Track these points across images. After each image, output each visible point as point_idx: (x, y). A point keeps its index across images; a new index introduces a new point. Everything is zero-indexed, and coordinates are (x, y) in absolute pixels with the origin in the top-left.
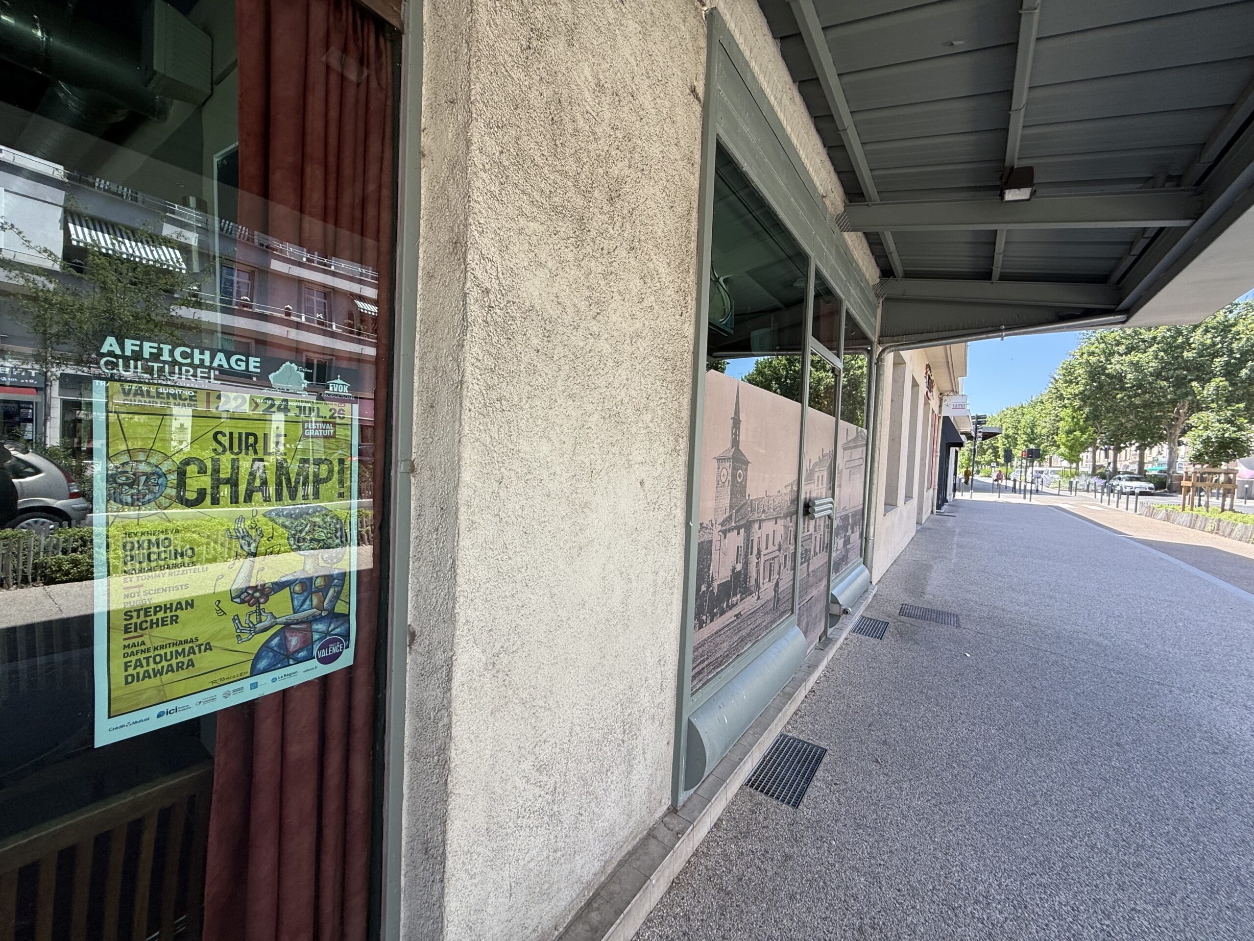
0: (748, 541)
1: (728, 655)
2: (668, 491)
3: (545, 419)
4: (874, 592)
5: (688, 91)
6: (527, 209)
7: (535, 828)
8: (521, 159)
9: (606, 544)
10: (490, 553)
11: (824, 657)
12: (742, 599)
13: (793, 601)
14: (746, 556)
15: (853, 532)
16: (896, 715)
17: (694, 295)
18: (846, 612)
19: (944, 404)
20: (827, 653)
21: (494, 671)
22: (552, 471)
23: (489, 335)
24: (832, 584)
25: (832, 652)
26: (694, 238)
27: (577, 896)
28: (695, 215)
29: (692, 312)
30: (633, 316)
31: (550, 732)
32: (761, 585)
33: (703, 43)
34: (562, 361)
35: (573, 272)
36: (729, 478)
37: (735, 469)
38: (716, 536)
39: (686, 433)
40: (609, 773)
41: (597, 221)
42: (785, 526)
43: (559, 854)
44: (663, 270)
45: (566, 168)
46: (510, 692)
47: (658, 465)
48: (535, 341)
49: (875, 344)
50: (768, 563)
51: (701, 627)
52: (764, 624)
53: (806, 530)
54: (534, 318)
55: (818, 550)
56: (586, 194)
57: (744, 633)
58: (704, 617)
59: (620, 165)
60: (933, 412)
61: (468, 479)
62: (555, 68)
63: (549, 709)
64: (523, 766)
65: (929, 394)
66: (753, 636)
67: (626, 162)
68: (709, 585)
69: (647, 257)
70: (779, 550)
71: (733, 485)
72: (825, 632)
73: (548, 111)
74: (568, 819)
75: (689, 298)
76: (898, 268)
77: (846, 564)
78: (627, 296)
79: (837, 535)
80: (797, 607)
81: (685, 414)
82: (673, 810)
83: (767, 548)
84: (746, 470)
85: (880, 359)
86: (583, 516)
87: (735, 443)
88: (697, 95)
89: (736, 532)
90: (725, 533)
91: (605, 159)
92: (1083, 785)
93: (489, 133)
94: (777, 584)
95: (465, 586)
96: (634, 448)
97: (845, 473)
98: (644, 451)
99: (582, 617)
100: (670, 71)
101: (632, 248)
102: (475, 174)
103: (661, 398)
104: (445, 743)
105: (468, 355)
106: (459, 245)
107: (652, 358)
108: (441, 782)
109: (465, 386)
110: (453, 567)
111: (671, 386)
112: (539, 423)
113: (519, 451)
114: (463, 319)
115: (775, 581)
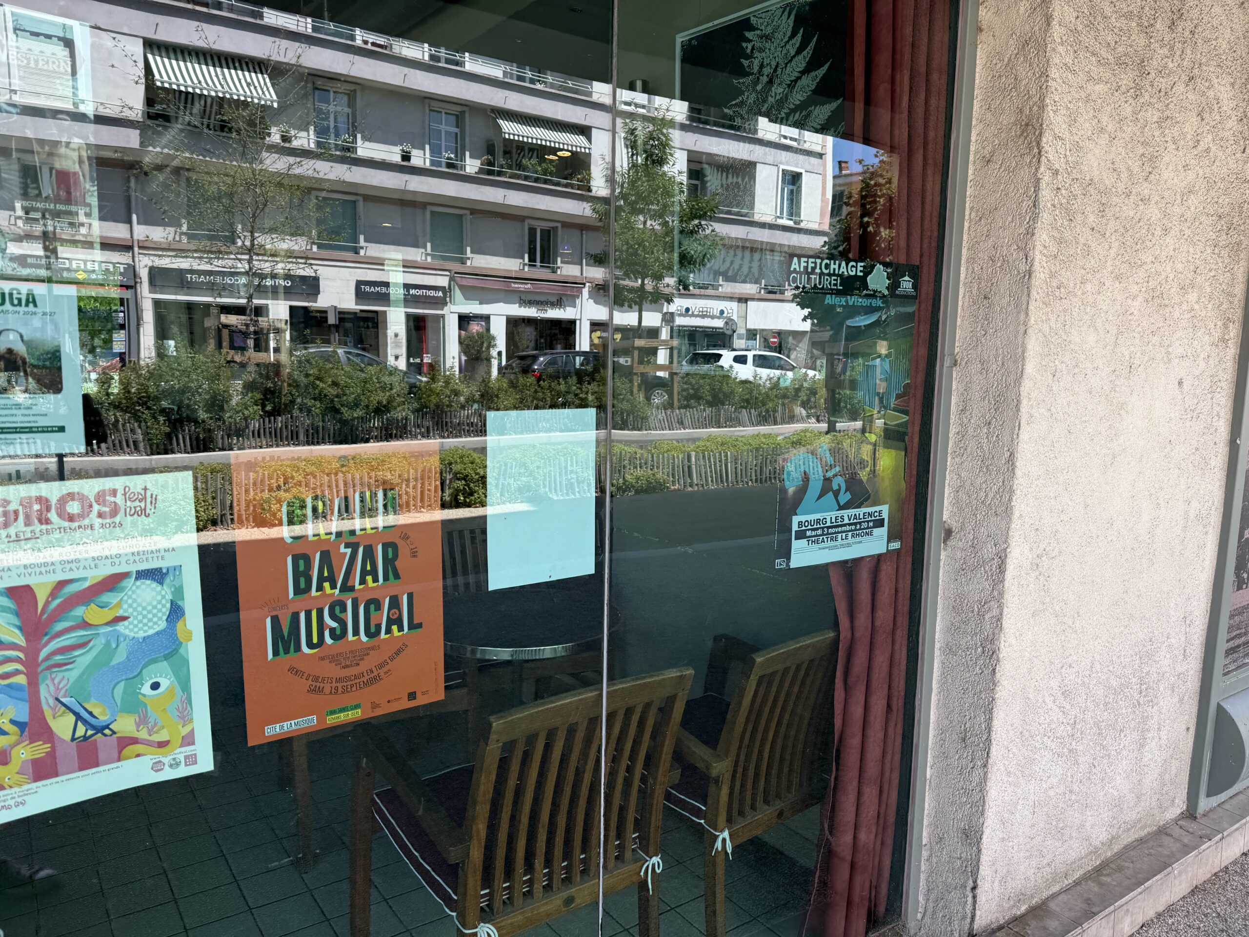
2: (1210, 396)
3: (1094, 305)
6: (1095, 71)
7: (1056, 755)
8: (1092, 18)
9: (1138, 455)
10: (1041, 449)
21: (1038, 573)
23: (1055, 220)
30: (1186, 167)
34: (1113, 237)
35: (1130, 130)
41: (1157, 59)
43: (1074, 797)
44: (1225, 95)
46: (1048, 600)
47: (1200, 360)
48: (1092, 218)
51: (1239, 588)
54: (1092, 192)
56: (1149, 29)
61: (1030, 371)
63: (1076, 632)
64: (1052, 683)
74: (1083, 763)
78: (1182, 143)
82: (1191, 815)
86: (1119, 419)
95: (1021, 480)
96: (1175, 337)
98: (1186, 341)
101: (1191, 79)
102: (1054, 50)
103: (1210, 270)
104: (993, 634)
105: (1038, 243)
106: (1030, 127)
107: (1203, 218)
108: (986, 672)
109: (1033, 275)
110: (1011, 459)
111: (1225, 253)
112: (1088, 310)
113: (1070, 342)
114: (1034, 205)
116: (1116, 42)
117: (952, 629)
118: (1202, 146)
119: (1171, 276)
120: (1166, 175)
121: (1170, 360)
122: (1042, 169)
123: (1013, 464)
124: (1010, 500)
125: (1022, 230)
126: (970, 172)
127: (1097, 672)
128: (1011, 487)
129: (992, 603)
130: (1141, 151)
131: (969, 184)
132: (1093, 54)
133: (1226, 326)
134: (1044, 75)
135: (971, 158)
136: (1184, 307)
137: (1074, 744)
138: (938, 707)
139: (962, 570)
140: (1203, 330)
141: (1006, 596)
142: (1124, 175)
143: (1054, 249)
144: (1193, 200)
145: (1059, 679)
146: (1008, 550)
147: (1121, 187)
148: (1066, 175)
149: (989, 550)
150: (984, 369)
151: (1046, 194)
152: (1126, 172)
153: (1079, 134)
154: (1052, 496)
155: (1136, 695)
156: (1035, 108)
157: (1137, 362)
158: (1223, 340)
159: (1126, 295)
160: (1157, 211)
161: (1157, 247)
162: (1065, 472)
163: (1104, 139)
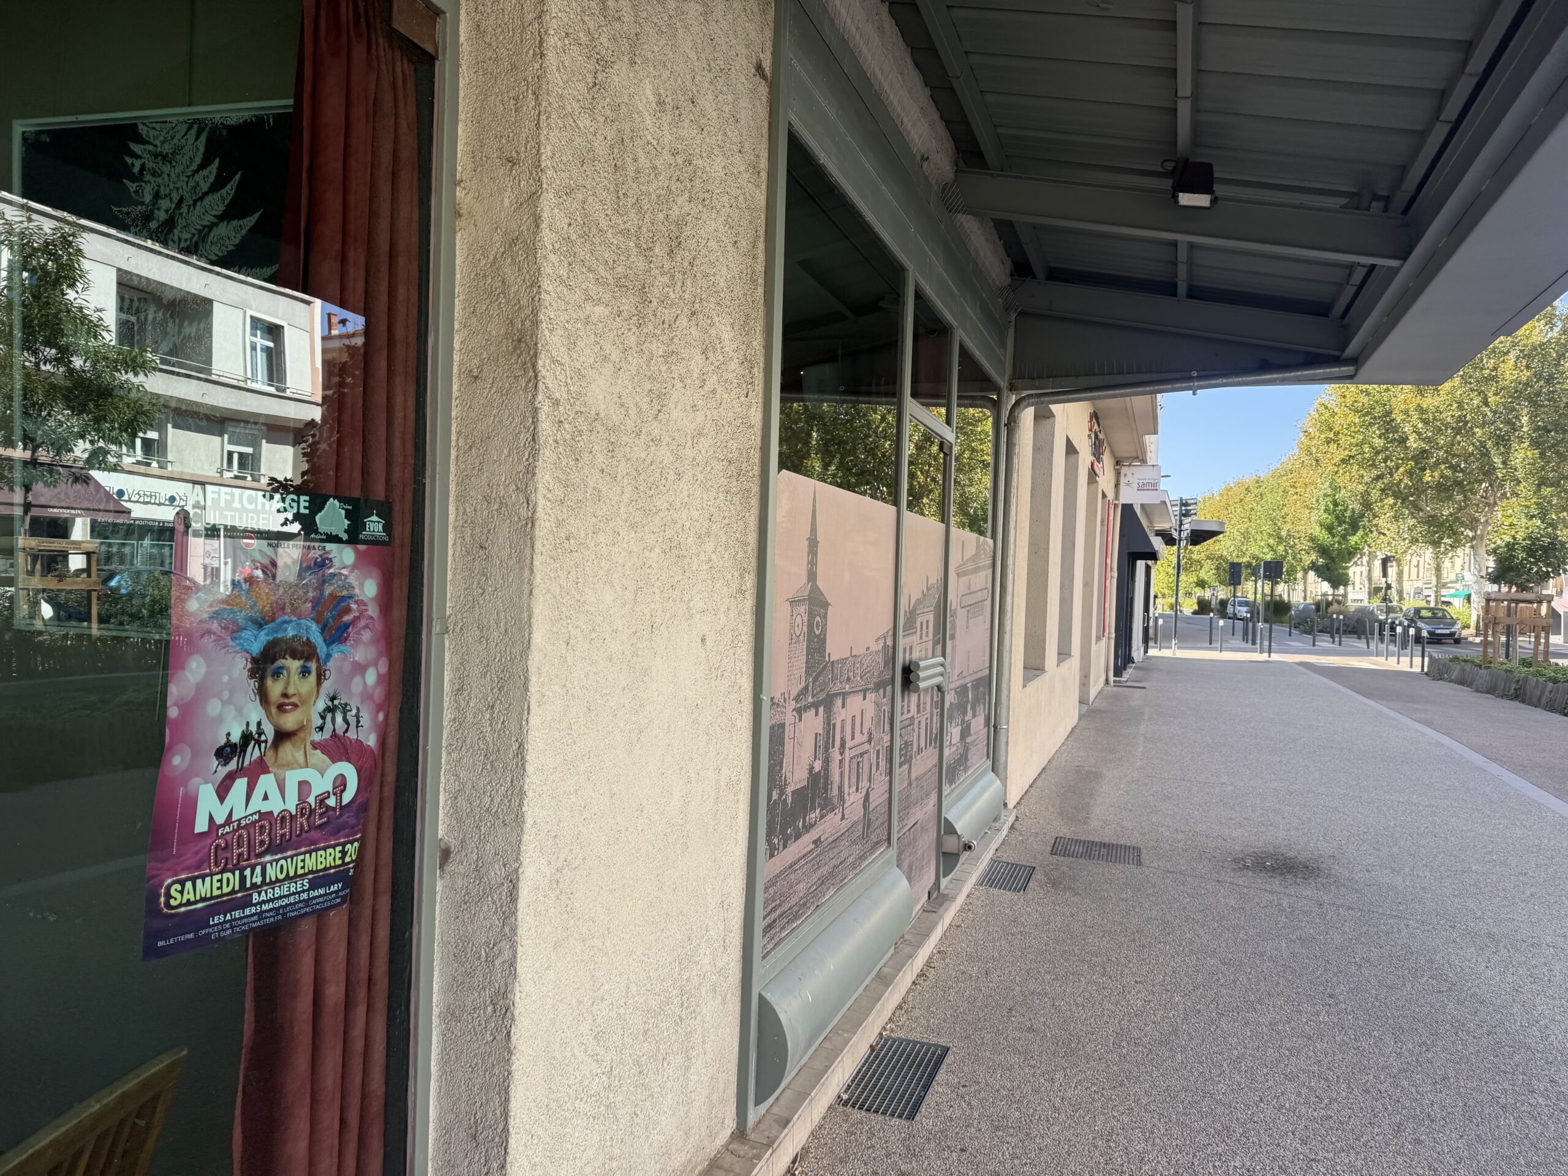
0: (829, 725)
1: (805, 904)
2: (732, 651)
3: (609, 558)
4: (1011, 819)
5: (753, 71)
6: (594, 290)
7: (591, 1119)
8: (587, 227)
9: (665, 727)
11: (936, 924)
12: (822, 817)
13: (890, 826)
14: (826, 749)
15: (974, 716)
17: (762, 365)
18: (968, 847)
19: (1123, 480)
20: (941, 917)
21: (558, 892)
22: (615, 627)
23: (559, 459)
24: (944, 803)
25: (949, 915)
26: (761, 281)
28: (761, 245)
29: (759, 387)
30: (694, 408)
31: (606, 987)
32: (846, 796)
34: (625, 480)
35: (635, 361)
36: (805, 629)
37: (811, 616)
38: (789, 718)
39: (753, 565)
41: (658, 286)
42: (877, 704)
44: (727, 335)
45: (627, 226)
47: (721, 613)
48: (600, 459)
49: (1005, 392)
50: (854, 761)
51: (772, 856)
52: (851, 859)
53: (906, 709)
54: (600, 428)
55: (923, 744)
56: (646, 252)
57: (824, 870)
58: (776, 841)
59: (680, 200)
60: (1104, 497)
61: (539, 640)
62: (619, 101)
63: (607, 954)
64: (581, 1028)
65: (1096, 463)
66: (834, 878)
67: (686, 196)
68: (782, 793)
69: (709, 321)
70: (870, 741)
71: (809, 640)
72: (937, 885)
73: (612, 157)
74: (623, 1117)
75: (756, 370)
76: (1037, 261)
77: (965, 770)
78: (688, 381)
79: (951, 719)
80: (895, 837)
81: (752, 538)
82: (740, 1134)
83: (853, 738)
84: (825, 617)
85: (1012, 418)
86: (643, 687)
87: (812, 576)
88: (763, 70)
89: (813, 711)
90: (799, 711)
91: (665, 200)
93: (559, 205)
94: (867, 797)
96: (695, 591)
97: (961, 614)
98: (706, 594)
99: (640, 828)
100: (733, 53)
101: (693, 314)
102: (545, 257)
103: (724, 518)
104: (506, 985)
105: (540, 486)
106: (523, 345)
107: (714, 463)
108: (499, 1038)
109: (537, 524)
110: (521, 752)
111: (736, 500)
112: (603, 565)
113: (585, 602)
114: (534, 439)
115: (864, 792)
116: (614, 261)
117: (454, 986)
118: (708, 387)
119: (688, 524)
120: (675, 414)
121: (691, 616)
122: (540, 397)
123: (523, 758)
124: (521, 805)
125: (521, 468)
126: (455, 387)
127: (634, 996)
128: (522, 787)
129: (503, 943)
130: (648, 387)
131: (454, 403)
132: (590, 270)
133: (742, 576)
134: (535, 284)
135: (455, 370)
136: (702, 558)
137: (611, 1096)
138: (439, 1099)
139: (464, 904)
140: (721, 581)
141: (520, 932)
142: (633, 412)
143: (559, 492)
144: (704, 443)
145: (590, 1019)
146: (521, 870)
147: (630, 424)
148: (568, 407)
149: (497, 873)
150: (484, 638)
151: (545, 427)
152: (634, 409)
153: (581, 359)
154: (572, 789)
155: (678, 1010)
156: (528, 323)
157: (659, 621)
158: (741, 592)
159: (643, 546)
160: (668, 454)
161: (671, 492)
162: (585, 758)
163: (608, 370)
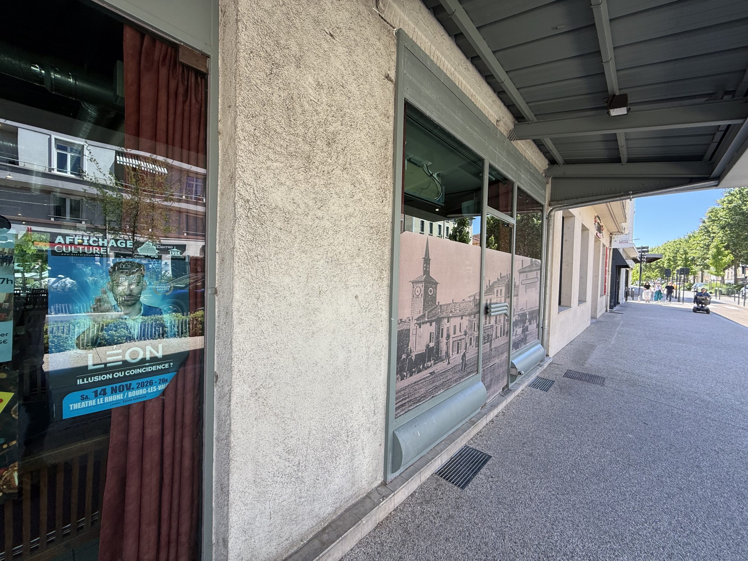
0: (439, 329)
1: (424, 396)
3: (287, 264)
4: (549, 361)
5: (383, 77)
6: (272, 156)
7: (286, 484)
8: (267, 132)
9: (332, 331)
10: (253, 335)
11: (503, 401)
13: (478, 366)
14: (438, 338)
15: (530, 324)
16: (543, 439)
17: (392, 190)
18: (520, 373)
19: (613, 240)
20: (506, 399)
21: (257, 397)
22: (293, 292)
23: (249, 223)
24: (511, 357)
25: (511, 398)
26: (391, 158)
27: (316, 525)
28: (390, 145)
29: (390, 199)
30: (346, 206)
31: (295, 432)
32: (451, 355)
33: (394, 49)
34: (297, 233)
36: (422, 292)
37: (426, 288)
38: (412, 326)
39: (388, 267)
40: (338, 459)
41: (319, 157)
42: (470, 321)
43: (303, 500)
44: (368, 178)
45: (297, 132)
46: (267, 409)
47: (368, 287)
48: (279, 224)
49: (546, 207)
50: (456, 343)
52: (454, 378)
53: (488, 322)
54: (278, 212)
55: (499, 335)
57: (437, 384)
58: (405, 374)
59: (334, 125)
60: (604, 246)
61: (238, 297)
62: (289, 81)
63: (294, 420)
64: (277, 449)
65: (598, 234)
66: (446, 385)
67: (339, 123)
68: (408, 355)
69: (356, 172)
70: (465, 335)
71: (425, 297)
72: (507, 386)
73: (285, 104)
74: (308, 481)
75: (388, 192)
76: (559, 158)
77: (525, 344)
79: (516, 326)
80: (481, 370)
81: (387, 257)
82: (384, 484)
83: (455, 334)
84: (436, 288)
85: (549, 215)
86: (314, 316)
87: (426, 272)
88: (390, 78)
89: (428, 324)
90: (419, 324)
91: (324, 123)
92: (662, 491)
93: (247, 121)
94: (464, 355)
95: (237, 353)
96: (350, 278)
97: (521, 287)
99: (315, 371)
100: (369, 69)
101: (345, 169)
102: (240, 142)
103: (368, 249)
104: (229, 433)
105: (237, 234)
106: (233, 178)
107: (361, 228)
108: (227, 453)
109: (235, 250)
110: (231, 342)
111: (376, 242)
112: (283, 267)
113: (269, 282)
115: (462, 354)
117: (218, 428)
119: (343, 251)
120: (333, 208)
121: (347, 287)
123: (232, 345)
124: (232, 363)
127: (314, 435)
128: (232, 357)
129: (228, 417)
131: (218, 205)
132: (269, 148)
133: (381, 272)
134: (234, 153)
137: (300, 474)
138: (216, 470)
139: (220, 398)
140: (367, 274)
141: (232, 414)
143: (250, 237)
144: (353, 220)
146: (232, 389)
148: (255, 203)
149: (226, 389)
150: (223, 296)
151: (240, 211)
152: (303, 205)
153: (264, 184)
156: (234, 169)
157: (324, 289)
158: (380, 278)
159: (311, 260)
160: (329, 223)
161: (331, 239)
